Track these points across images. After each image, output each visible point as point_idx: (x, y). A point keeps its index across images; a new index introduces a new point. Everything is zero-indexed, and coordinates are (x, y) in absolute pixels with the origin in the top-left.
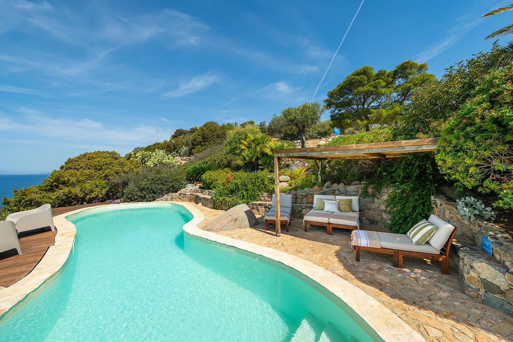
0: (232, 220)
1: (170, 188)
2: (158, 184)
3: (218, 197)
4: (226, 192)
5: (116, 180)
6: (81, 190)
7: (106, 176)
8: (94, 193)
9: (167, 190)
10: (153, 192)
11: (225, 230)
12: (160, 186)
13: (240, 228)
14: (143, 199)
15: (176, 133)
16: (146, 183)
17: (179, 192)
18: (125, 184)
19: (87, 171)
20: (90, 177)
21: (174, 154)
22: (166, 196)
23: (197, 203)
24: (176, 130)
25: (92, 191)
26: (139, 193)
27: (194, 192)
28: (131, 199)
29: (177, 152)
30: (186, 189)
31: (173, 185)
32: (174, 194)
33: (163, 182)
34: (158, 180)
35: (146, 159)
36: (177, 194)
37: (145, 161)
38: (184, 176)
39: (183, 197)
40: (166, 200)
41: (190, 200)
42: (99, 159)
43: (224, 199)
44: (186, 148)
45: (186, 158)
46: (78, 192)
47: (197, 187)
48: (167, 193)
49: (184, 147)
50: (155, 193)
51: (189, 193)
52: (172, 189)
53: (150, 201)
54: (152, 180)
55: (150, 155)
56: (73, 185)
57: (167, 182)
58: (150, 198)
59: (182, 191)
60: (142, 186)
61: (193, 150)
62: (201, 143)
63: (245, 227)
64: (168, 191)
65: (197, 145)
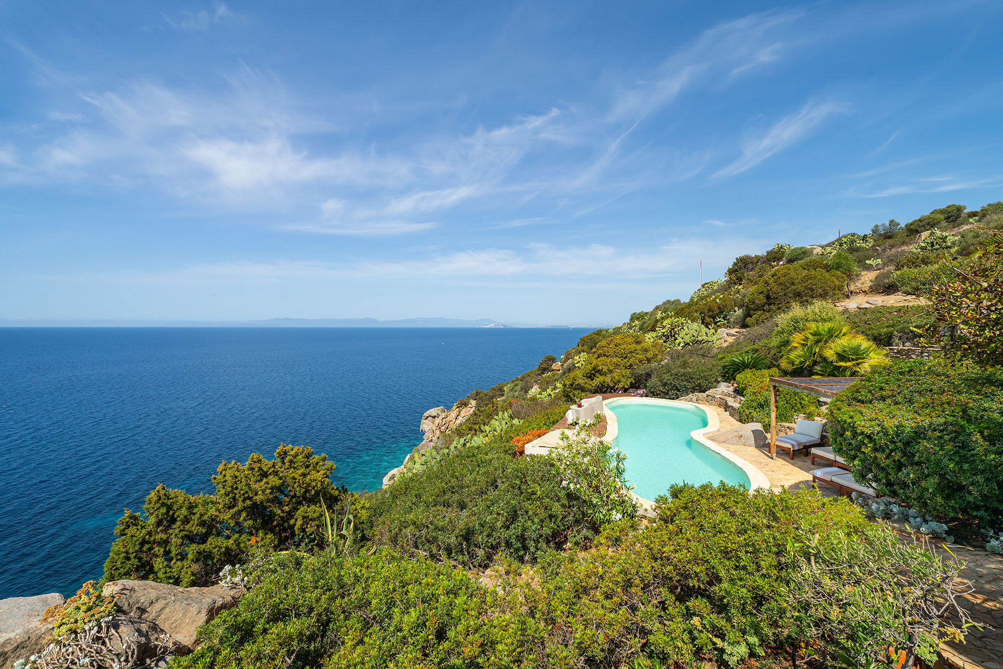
0: (736, 436)
1: (696, 386)
2: (682, 381)
3: (745, 409)
4: (755, 404)
5: (641, 370)
6: (612, 380)
7: (631, 366)
8: (621, 383)
9: (693, 388)
10: (676, 389)
11: (728, 443)
12: (684, 383)
13: (744, 445)
14: (664, 395)
15: (735, 264)
16: (669, 378)
17: (707, 393)
18: (649, 375)
19: (615, 360)
20: (617, 366)
21: (720, 321)
22: (690, 395)
23: (726, 411)
24: (737, 259)
25: (619, 381)
26: (661, 388)
27: (726, 395)
28: (654, 394)
29: (724, 318)
30: (716, 389)
31: (699, 384)
32: (700, 394)
33: (689, 378)
34: (682, 376)
35: (676, 329)
36: (704, 395)
37: (675, 333)
38: (717, 371)
39: (711, 400)
40: (691, 400)
41: (720, 406)
42: (625, 346)
43: (750, 413)
44: (741, 310)
45: (736, 332)
46: (609, 381)
47: (732, 389)
48: (693, 392)
49: (736, 309)
50: (679, 391)
51: (718, 396)
52: (698, 388)
53: (673, 399)
54: (676, 375)
55: (682, 323)
56: (605, 374)
57: (692, 378)
58: (673, 395)
59: (710, 392)
60: (665, 381)
61: (747, 319)
62: (764, 306)
63: (750, 446)
64: (693, 390)
65: (756, 310)
